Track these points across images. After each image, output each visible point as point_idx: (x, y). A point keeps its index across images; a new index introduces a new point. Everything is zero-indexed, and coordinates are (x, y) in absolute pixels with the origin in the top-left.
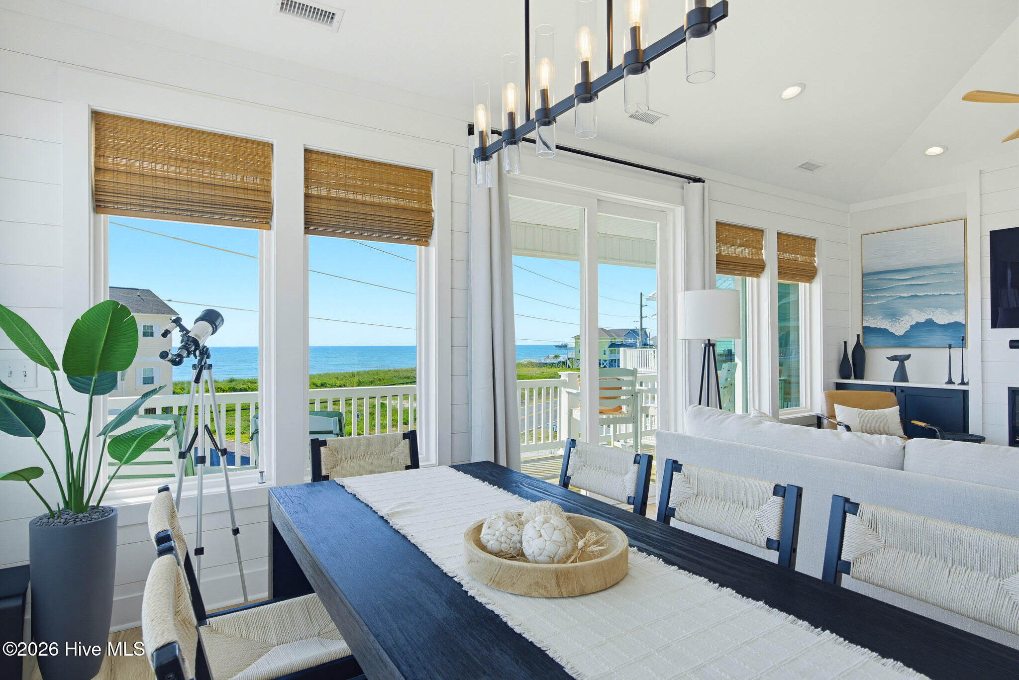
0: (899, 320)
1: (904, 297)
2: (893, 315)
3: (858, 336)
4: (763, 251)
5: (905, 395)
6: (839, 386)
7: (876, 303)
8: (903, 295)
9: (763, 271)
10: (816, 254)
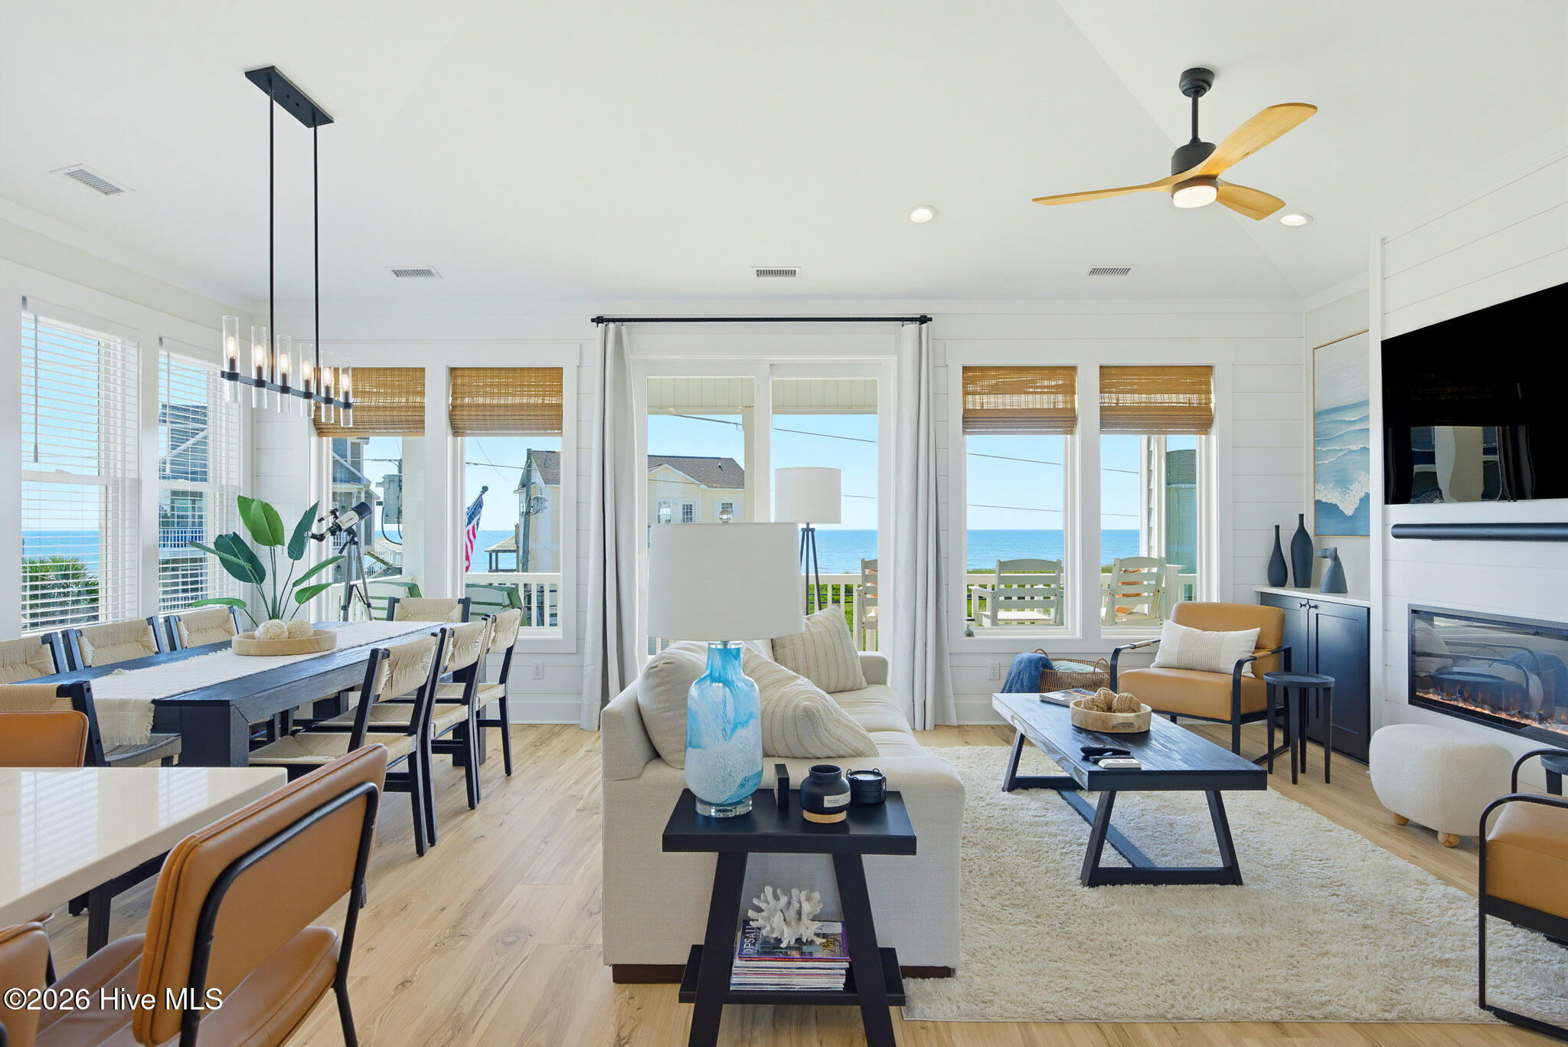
0: (1349, 489)
1: (1354, 451)
2: (1343, 482)
3: (1301, 516)
4: (1076, 396)
5: (1317, 615)
6: (1265, 599)
7: (1327, 462)
8: (1354, 448)
9: (1076, 424)
10: (1212, 388)
